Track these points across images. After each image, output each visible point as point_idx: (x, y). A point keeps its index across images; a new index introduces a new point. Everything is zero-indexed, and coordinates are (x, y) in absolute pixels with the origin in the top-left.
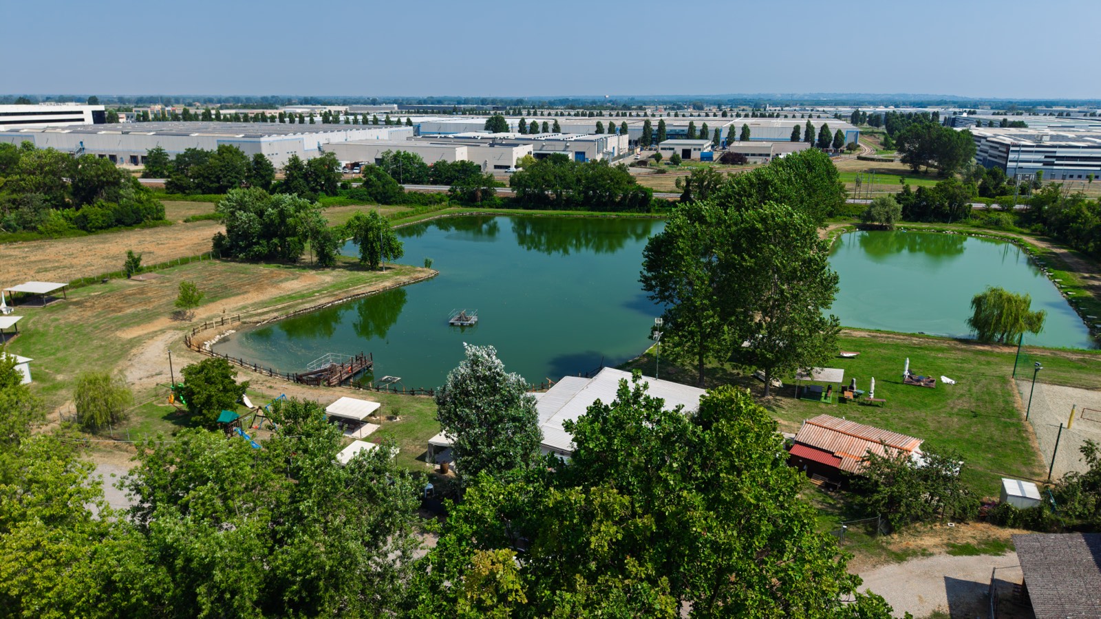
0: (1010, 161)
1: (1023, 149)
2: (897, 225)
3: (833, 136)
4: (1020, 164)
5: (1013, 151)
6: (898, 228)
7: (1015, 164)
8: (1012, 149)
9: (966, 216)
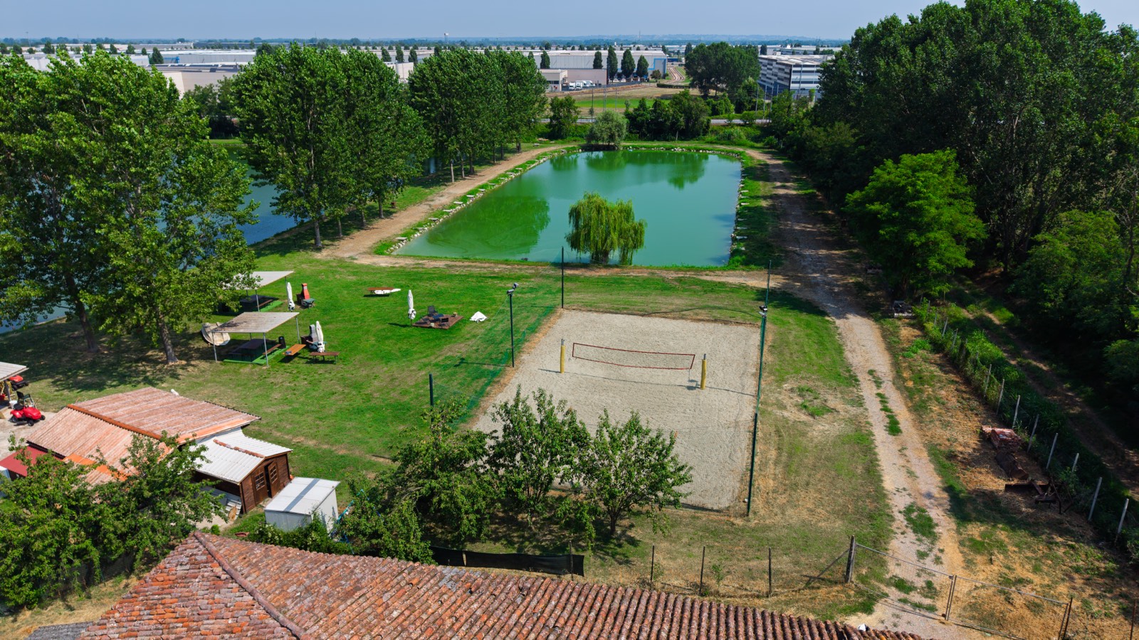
0: (794, 82)
1: (804, 69)
2: (624, 144)
3: (636, 63)
4: (803, 86)
5: (795, 72)
6: (625, 148)
7: (797, 85)
8: (794, 69)
9: (705, 133)
